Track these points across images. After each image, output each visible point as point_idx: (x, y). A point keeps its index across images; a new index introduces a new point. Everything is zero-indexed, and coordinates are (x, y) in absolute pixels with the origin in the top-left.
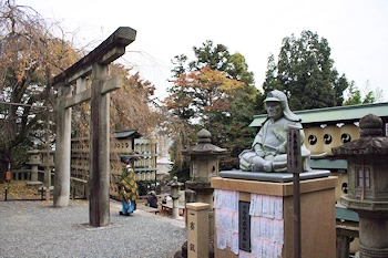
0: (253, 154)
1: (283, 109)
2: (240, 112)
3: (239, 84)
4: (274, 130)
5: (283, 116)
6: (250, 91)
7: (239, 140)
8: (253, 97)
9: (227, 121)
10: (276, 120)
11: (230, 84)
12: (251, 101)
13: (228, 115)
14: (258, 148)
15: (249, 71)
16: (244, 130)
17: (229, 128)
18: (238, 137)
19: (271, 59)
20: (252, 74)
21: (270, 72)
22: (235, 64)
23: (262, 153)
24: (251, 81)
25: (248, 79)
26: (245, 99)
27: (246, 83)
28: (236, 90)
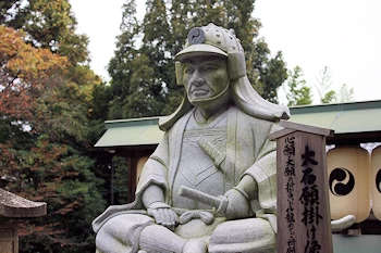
0: (141, 218)
1: (233, 80)
2: (56, 122)
3: (55, 60)
4: (208, 142)
5: (232, 102)
6: (80, 77)
7: (51, 186)
8: (86, 90)
9: (25, 141)
10: (211, 112)
11: (34, 58)
12: (81, 99)
13: (27, 128)
14: (153, 199)
15: (78, 32)
16: (63, 164)
17: (28, 158)
18: (50, 178)
19: (129, 10)
20: (84, 39)
21: (125, 39)
22: (48, 15)
23: (168, 216)
24: (81, 54)
25: (76, 50)
26: (68, 94)
27: (71, 59)
28: (49, 72)
